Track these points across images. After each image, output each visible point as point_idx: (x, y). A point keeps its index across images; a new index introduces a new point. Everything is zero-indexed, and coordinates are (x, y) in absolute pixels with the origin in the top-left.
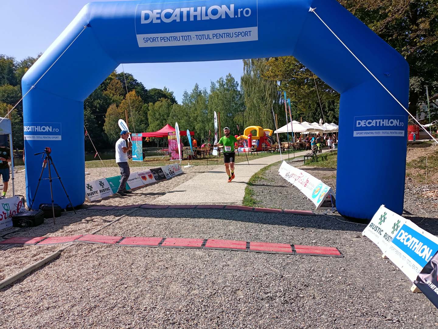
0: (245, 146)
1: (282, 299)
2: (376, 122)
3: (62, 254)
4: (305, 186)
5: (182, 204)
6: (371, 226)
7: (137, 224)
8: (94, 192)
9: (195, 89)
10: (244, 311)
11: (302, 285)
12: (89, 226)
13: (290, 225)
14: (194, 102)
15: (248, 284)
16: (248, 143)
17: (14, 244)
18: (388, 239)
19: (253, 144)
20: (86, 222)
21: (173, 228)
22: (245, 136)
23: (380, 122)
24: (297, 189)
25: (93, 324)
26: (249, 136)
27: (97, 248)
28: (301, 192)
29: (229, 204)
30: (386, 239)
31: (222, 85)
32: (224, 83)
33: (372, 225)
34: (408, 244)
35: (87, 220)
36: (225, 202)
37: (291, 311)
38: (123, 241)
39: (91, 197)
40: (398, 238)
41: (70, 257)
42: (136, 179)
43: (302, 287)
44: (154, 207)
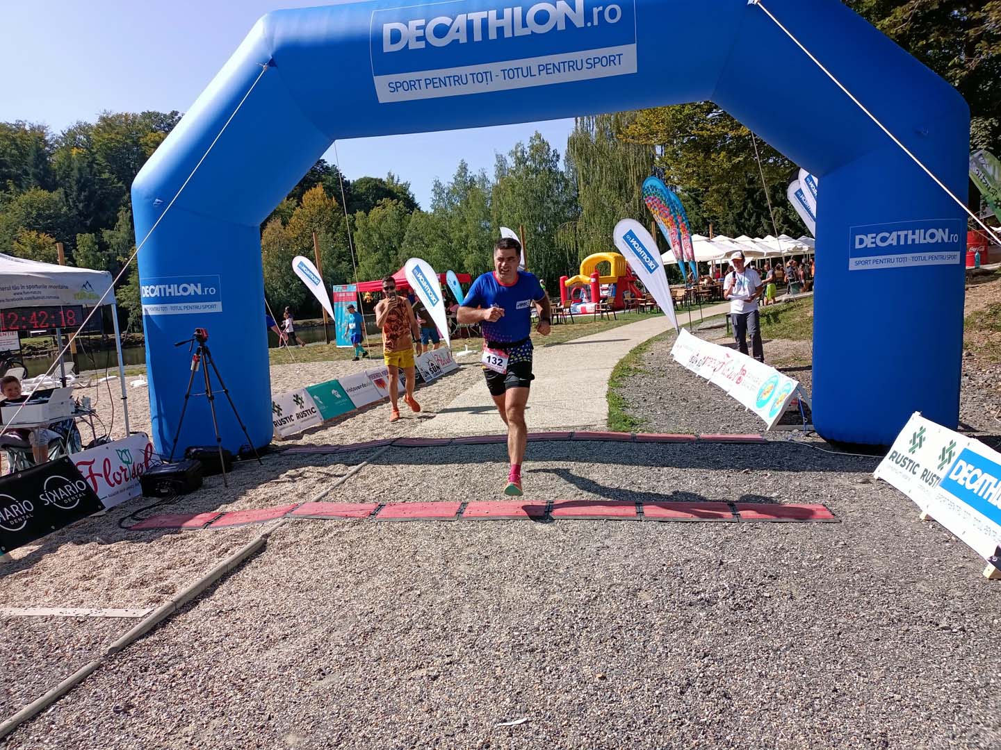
0: (584, 300)
1: (730, 601)
2: (899, 237)
3: (269, 541)
4: (737, 383)
5: (477, 434)
6: (892, 457)
7: (399, 478)
8: (286, 418)
9: (459, 175)
10: (660, 625)
11: (765, 576)
12: (300, 486)
13: (717, 466)
14: (459, 204)
15: (656, 580)
16: (592, 294)
17: (163, 528)
18: (930, 481)
19: (604, 293)
20: (290, 479)
21: (477, 481)
22: (585, 278)
23: (906, 236)
24: (719, 389)
25: (381, 658)
26: (594, 277)
27: (335, 526)
28: (729, 396)
29: (578, 431)
30: (926, 481)
31: (521, 161)
32: (526, 156)
33: (894, 455)
34: (975, 487)
35: (291, 477)
36: (571, 425)
37: (750, 622)
38: (383, 512)
39: (281, 429)
40: (952, 477)
41: (286, 546)
42: (364, 385)
43: (766, 580)
44: (422, 443)
